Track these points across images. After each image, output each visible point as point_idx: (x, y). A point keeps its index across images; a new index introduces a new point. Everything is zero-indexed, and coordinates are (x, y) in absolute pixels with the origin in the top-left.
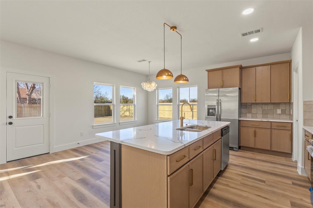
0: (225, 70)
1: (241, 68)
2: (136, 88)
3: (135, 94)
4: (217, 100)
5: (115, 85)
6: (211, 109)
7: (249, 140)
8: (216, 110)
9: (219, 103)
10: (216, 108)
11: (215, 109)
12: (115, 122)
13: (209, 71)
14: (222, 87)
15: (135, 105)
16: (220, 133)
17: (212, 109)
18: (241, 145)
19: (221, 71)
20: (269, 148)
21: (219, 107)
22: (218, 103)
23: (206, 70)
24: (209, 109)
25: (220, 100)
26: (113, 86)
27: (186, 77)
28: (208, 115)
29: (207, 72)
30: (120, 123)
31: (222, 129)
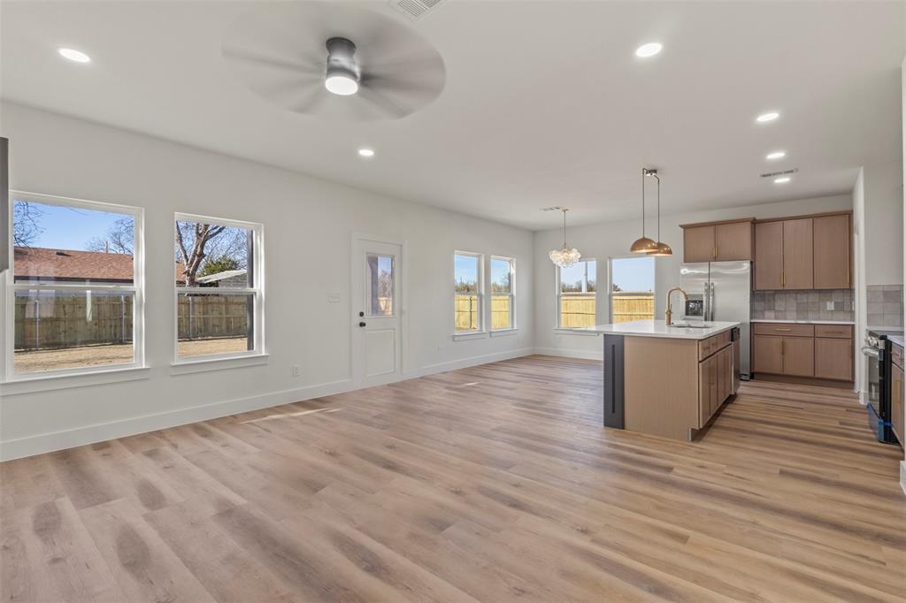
0: (721, 227)
1: (755, 223)
2: (515, 260)
3: (513, 271)
4: (706, 284)
5: (483, 256)
6: (693, 302)
7: (771, 360)
8: (704, 304)
9: (710, 290)
10: (704, 299)
11: (702, 302)
12: (484, 329)
13: (685, 227)
14: (715, 259)
15: (512, 296)
16: (728, 336)
17: (695, 302)
18: (756, 370)
19: (712, 229)
20: (810, 374)
21: (711, 298)
22: (708, 291)
23: (681, 226)
24: (687, 303)
25: (713, 284)
26: (479, 256)
27: (667, 246)
28: (687, 314)
29: (682, 230)
30: (491, 333)
31: (732, 330)
